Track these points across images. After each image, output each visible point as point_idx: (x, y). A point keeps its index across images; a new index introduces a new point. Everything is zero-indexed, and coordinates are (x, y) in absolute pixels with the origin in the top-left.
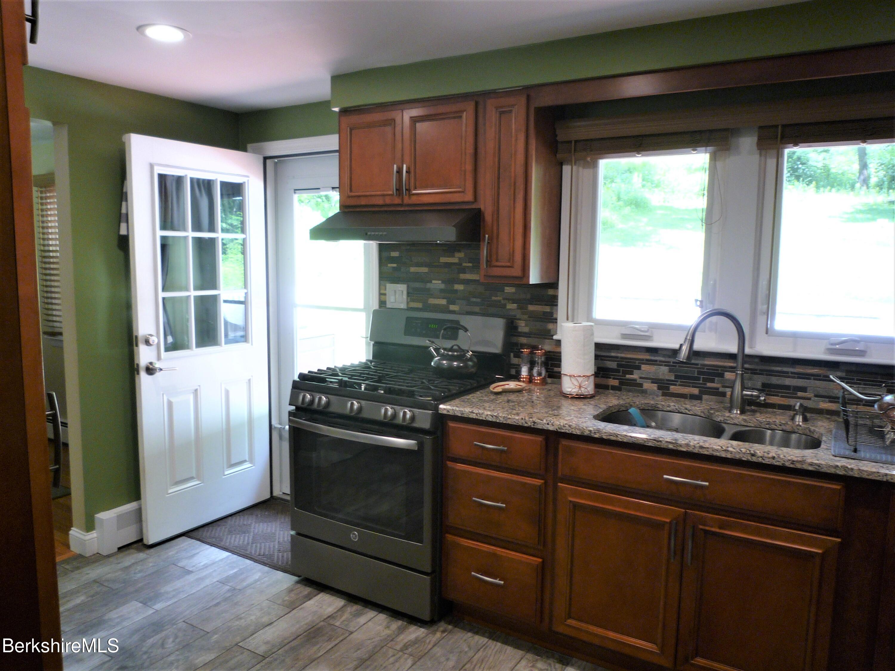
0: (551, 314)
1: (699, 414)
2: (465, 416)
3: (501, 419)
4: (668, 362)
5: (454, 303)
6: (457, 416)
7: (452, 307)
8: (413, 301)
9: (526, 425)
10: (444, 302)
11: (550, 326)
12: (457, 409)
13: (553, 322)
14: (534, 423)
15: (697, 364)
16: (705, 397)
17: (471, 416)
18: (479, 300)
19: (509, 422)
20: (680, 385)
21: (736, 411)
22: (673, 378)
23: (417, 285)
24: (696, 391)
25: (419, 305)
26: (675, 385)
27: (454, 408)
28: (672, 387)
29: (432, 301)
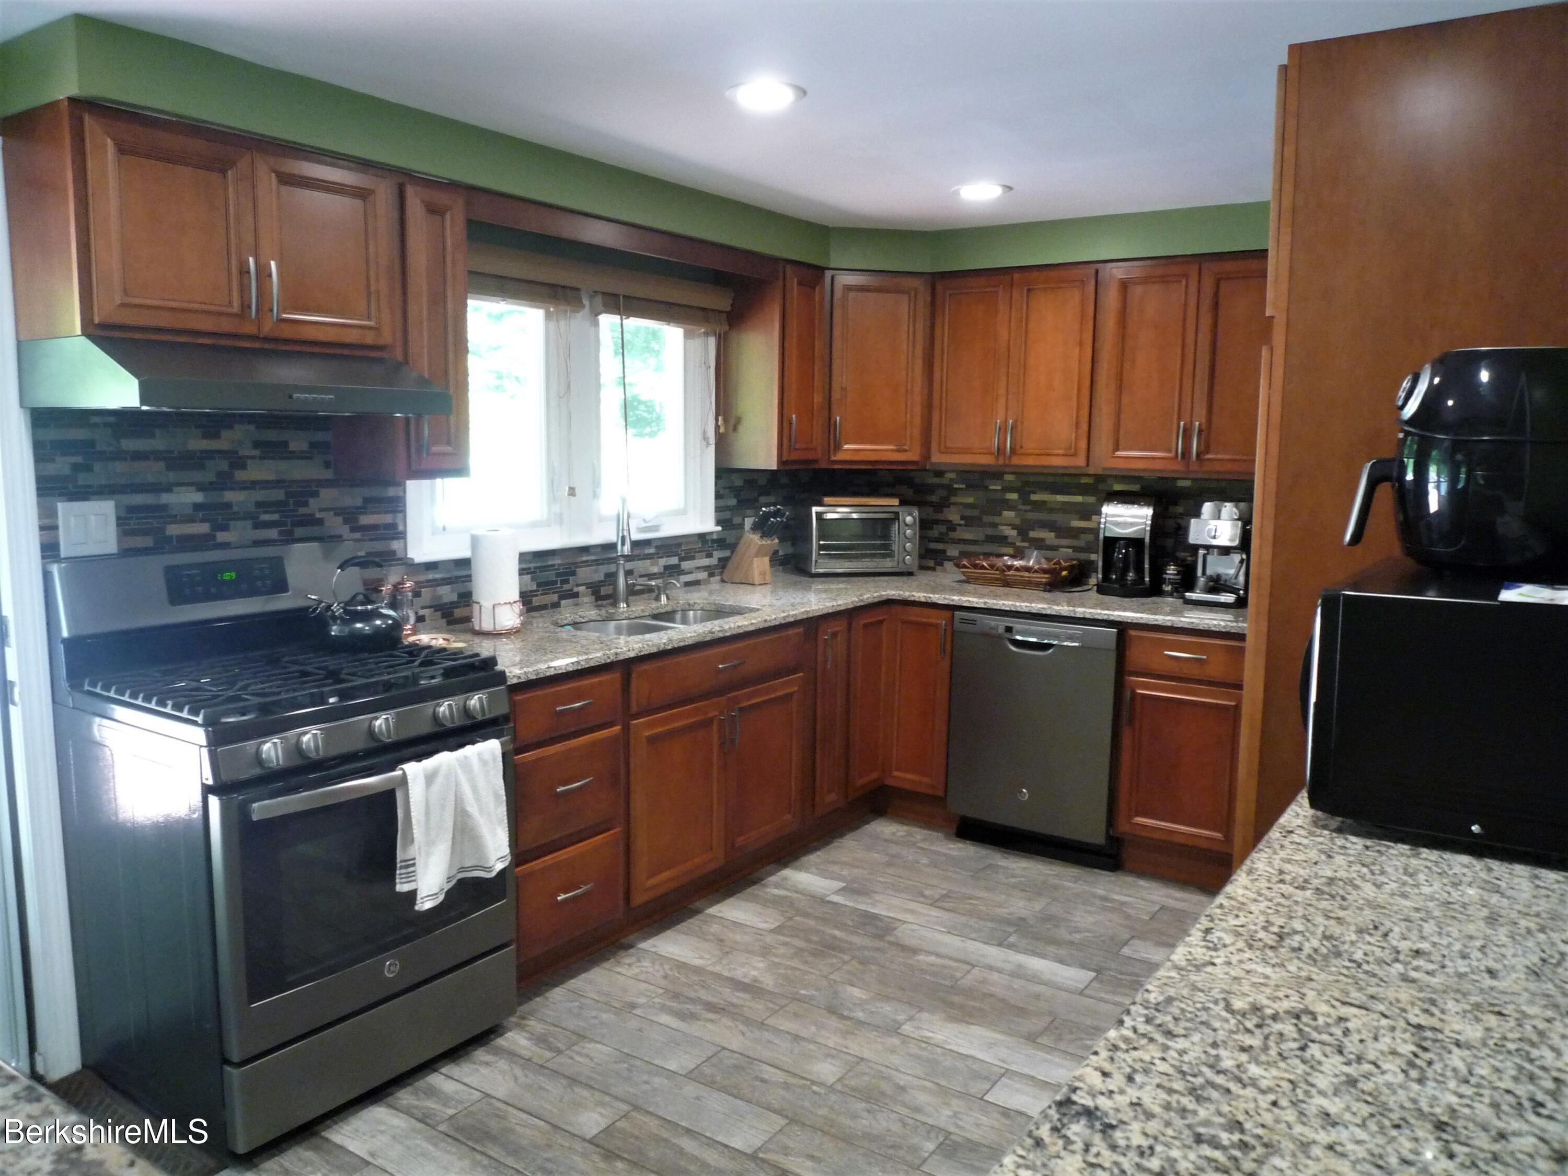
0: (393, 526)
1: (594, 618)
2: (542, 676)
3: (583, 663)
4: (530, 569)
5: (225, 528)
6: (531, 680)
7: (221, 537)
8: (133, 533)
9: (609, 661)
10: (204, 528)
11: (396, 545)
12: (530, 670)
13: (398, 538)
14: (616, 654)
15: (553, 566)
16: (563, 602)
17: (548, 674)
18: (275, 517)
19: (592, 664)
20: (542, 594)
21: (623, 605)
22: (535, 588)
23: (139, 499)
24: (555, 598)
25: (147, 542)
26: (537, 595)
27: (525, 669)
28: (534, 599)
29: (173, 530)
